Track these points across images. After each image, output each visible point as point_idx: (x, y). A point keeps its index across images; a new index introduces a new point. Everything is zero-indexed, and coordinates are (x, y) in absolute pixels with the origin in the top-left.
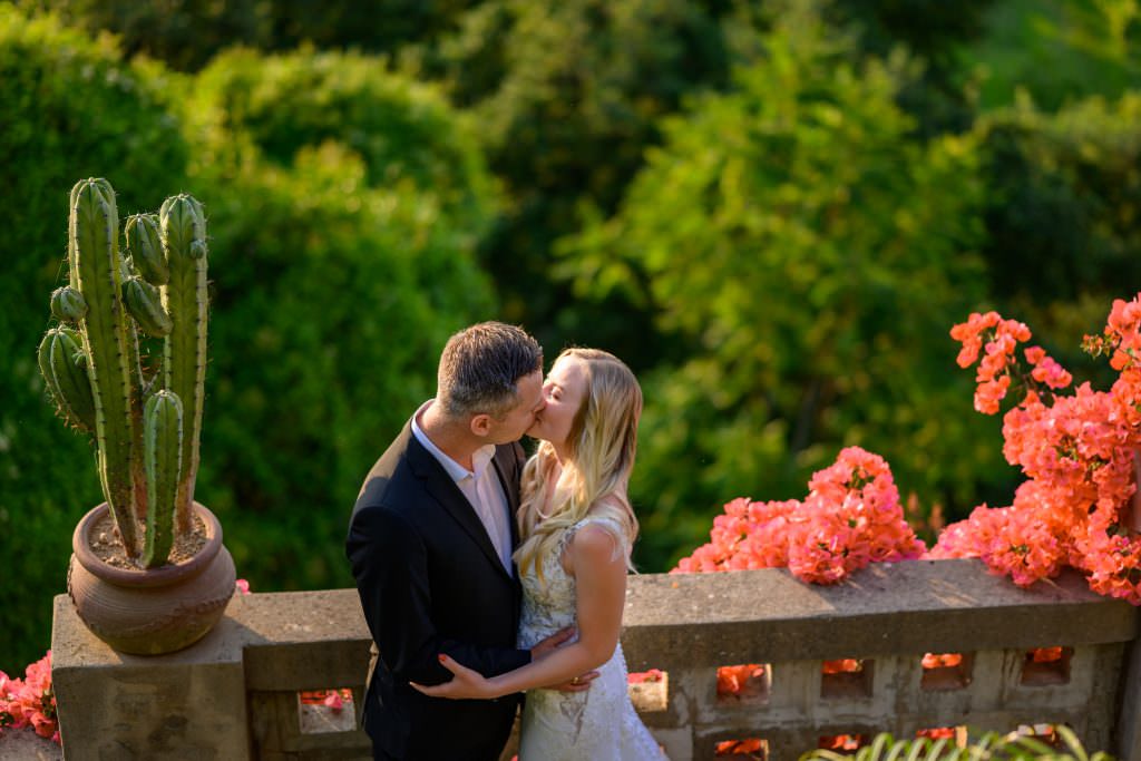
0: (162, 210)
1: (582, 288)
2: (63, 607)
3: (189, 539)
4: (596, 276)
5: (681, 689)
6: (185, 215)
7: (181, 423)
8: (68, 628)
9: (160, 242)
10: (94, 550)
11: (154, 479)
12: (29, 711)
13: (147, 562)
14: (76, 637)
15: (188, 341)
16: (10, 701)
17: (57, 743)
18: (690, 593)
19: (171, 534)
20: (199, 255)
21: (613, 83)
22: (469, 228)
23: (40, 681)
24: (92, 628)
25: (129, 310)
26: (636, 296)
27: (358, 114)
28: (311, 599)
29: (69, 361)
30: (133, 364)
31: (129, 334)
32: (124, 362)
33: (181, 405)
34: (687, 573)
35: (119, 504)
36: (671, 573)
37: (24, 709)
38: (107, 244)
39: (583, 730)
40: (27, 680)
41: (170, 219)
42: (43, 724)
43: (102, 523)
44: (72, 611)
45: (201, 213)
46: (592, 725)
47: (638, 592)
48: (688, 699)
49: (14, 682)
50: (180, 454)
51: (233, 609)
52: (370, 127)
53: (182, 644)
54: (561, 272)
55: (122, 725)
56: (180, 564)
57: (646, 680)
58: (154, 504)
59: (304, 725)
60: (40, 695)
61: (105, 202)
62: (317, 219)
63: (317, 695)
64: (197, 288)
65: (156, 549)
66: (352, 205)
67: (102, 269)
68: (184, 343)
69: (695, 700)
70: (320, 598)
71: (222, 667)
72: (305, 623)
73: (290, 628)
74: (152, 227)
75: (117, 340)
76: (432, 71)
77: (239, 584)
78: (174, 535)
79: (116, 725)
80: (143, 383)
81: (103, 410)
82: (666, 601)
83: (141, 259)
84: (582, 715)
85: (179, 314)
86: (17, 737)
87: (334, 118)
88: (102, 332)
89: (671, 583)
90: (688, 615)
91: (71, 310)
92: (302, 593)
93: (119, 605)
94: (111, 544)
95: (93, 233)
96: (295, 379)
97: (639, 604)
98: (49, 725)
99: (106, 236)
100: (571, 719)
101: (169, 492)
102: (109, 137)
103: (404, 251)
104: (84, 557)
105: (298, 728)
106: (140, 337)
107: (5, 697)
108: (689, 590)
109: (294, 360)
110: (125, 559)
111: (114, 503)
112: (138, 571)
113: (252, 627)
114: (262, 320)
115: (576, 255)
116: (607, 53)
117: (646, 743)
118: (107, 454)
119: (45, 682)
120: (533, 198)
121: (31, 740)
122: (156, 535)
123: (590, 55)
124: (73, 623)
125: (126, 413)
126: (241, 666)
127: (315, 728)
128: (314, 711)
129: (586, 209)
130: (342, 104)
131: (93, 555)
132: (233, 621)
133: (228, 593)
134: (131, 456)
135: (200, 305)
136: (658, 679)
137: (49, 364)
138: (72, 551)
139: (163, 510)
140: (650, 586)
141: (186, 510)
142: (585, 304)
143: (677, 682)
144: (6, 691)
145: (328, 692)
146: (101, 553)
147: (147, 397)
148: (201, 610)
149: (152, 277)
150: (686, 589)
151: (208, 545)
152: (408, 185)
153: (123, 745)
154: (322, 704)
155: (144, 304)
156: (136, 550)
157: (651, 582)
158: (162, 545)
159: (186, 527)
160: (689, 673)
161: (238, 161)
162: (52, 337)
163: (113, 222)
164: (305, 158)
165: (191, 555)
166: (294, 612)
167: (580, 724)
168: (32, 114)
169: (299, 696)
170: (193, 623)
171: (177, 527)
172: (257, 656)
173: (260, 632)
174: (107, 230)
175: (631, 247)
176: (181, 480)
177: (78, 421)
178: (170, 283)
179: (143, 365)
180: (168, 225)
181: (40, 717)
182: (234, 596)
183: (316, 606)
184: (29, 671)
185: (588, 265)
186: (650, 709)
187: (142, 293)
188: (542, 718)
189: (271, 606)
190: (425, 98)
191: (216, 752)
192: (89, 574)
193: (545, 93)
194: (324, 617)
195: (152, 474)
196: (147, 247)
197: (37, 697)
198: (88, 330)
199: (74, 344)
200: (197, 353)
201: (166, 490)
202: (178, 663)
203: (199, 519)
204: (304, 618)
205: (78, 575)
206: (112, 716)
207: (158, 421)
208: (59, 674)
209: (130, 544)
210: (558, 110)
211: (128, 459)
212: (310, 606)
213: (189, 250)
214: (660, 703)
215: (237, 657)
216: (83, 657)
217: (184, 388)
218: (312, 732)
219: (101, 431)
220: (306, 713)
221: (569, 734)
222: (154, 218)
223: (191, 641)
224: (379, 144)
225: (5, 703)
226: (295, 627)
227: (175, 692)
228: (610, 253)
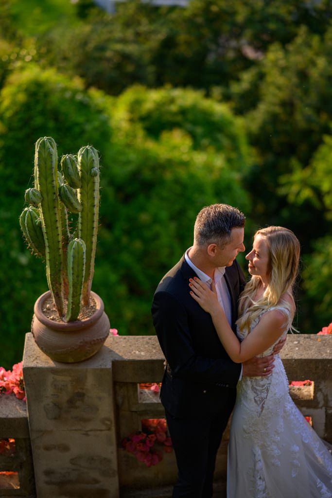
0: (79, 153)
1: (291, 198)
2: (30, 339)
3: (88, 309)
4: (298, 194)
5: (321, 390)
6: (90, 156)
7: (85, 254)
8: (31, 348)
9: (77, 168)
10: (44, 312)
11: (71, 280)
12: (13, 386)
13: (68, 319)
14: (35, 352)
15: (90, 215)
16: (5, 381)
17: (25, 402)
18: (326, 344)
19: (79, 307)
20: (95, 175)
21: (309, 106)
22: (239, 170)
23: (19, 373)
24: (42, 349)
25: (62, 200)
26: (316, 203)
27: (190, 117)
28: (145, 339)
29: (34, 223)
30: (64, 225)
31: (62, 211)
32: (59, 224)
33: (85, 245)
34: (326, 334)
35: (55, 291)
36: (318, 334)
37: (11, 385)
38: (52, 168)
39: (264, 411)
40: (13, 371)
41: (82, 157)
42: (19, 393)
43: (48, 300)
44: (33, 340)
45: (97, 155)
46: (269, 409)
47: (301, 342)
48: (323, 394)
49: (7, 373)
50: (84, 268)
51: (108, 343)
52: (195, 123)
53: (83, 359)
54: (282, 191)
55: (54, 395)
56: (83, 320)
57: (304, 385)
58: (71, 292)
59: (140, 399)
60: (19, 379)
61: (51, 149)
62: (169, 164)
63: (147, 385)
64: (94, 190)
65: (72, 313)
66: (185, 157)
67: (49, 180)
68: (87, 216)
69: (327, 395)
70: (150, 339)
71: (102, 370)
72: (142, 351)
73: (135, 353)
74: (74, 161)
75: (56, 214)
76: (226, 98)
77: (111, 331)
78: (81, 307)
79: (52, 395)
80: (69, 234)
81: (49, 247)
82: (314, 347)
83: (68, 176)
84: (264, 404)
85: (85, 203)
86: (7, 398)
87: (179, 118)
88: (49, 210)
89: (317, 339)
90: (324, 355)
91: (34, 199)
92: (141, 336)
93: (55, 339)
94: (51, 310)
95: (46, 163)
96: (157, 237)
97: (301, 348)
98: (22, 393)
99: (52, 165)
100: (258, 405)
101: (79, 287)
102: (77, 124)
103: (208, 179)
104: (39, 315)
105: (137, 400)
106: (68, 213)
107: (2, 379)
108: (326, 343)
109: (157, 228)
110: (58, 317)
111: (53, 290)
112: (63, 323)
113: (117, 352)
114: (143, 209)
115: (290, 183)
116: (306, 92)
117: (297, 417)
118: (50, 267)
119: (21, 373)
120: (270, 157)
121: (13, 400)
122: (72, 307)
123: (299, 92)
124: (34, 346)
125: (59, 249)
126: (111, 370)
127: (145, 400)
128: (145, 392)
129: (294, 162)
130: (183, 112)
131: (43, 315)
132: (109, 349)
133: (106, 335)
134: (61, 269)
135: (96, 199)
136: (310, 384)
137: (25, 225)
138: (34, 313)
139: (76, 295)
140: (307, 340)
141: (87, 295)
142: (292, 206)
143: (318, 386)
144: (3, 376)
145: (152, 384)
146: (47, 314)
147: (70, 241)
148: (93, 343)
149: (73, 185)
150: (324, 342)
151: (96, 312)
152: (211, 150)
153: (55, 404)
154: (150, 390)
155: (69, 198)
156: (63, 313)
157: (307, 338)
158: (75, 311)
159: (87, 303)
160: (325, 382)
161: (135, 136)
162: (27, 211)
163: (55, 158)
164: (165, 136)
165: (88, 317)
166: (137, 345)
167: (263, 408)
168: (43, 113)
169: (138, 385)
170: (88, 349)
171: (82, 302)
172: (119, 365)
173: (120, 354)
174: (52, 162)
175: (315, 181)
176: (84, 282)
177: (38, 251)
178: (82, 188)
179: (69, 226)
180: (81, 160)
181: (18, 389)
182: (109, 337)
183: (148, 343)
184: (14, 367)
185: (295, 188)
186: (305, 399)
187: (68, 192)
188: (245, 404)
189: (126, 342)
190: (220, 109)
191: (98, 409)
192: (41, 324)
193: (277, 109)
194: (151, 348)
195: (71, 278)
196: (71, 170)
197: (17, 380)
198: (43, 209)
199: (36, 215)
200: (93, 221)
201: (77, 285)
202: (82, 367)
203: (93, 300)
204: (142, 349)
205: (36, 324)
206: (50, 391)
207: (74, 253)
208: (26, 370)
209: (60, 310)
210: (283, 117)
211: (60, 270)
212: (145, 343)
213: (91, 172)
214: (310, 396)
215: (109, 366)
216: (37, 363)
217: (87, 238)
218: (144, 402)
219: (48, 257)
220: (141, 393)
221: (257, 412)
222: (75, 157)
223: (89, 357)
224: (199, 130)
225: (2, 382)
226: (137, 352)
227: (80, 381)
228: (305, 183)
